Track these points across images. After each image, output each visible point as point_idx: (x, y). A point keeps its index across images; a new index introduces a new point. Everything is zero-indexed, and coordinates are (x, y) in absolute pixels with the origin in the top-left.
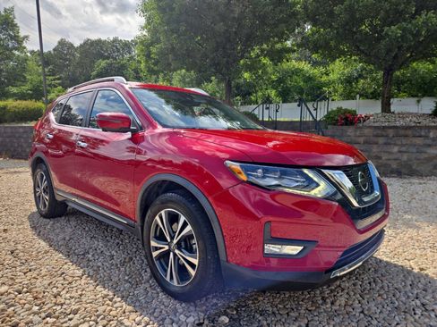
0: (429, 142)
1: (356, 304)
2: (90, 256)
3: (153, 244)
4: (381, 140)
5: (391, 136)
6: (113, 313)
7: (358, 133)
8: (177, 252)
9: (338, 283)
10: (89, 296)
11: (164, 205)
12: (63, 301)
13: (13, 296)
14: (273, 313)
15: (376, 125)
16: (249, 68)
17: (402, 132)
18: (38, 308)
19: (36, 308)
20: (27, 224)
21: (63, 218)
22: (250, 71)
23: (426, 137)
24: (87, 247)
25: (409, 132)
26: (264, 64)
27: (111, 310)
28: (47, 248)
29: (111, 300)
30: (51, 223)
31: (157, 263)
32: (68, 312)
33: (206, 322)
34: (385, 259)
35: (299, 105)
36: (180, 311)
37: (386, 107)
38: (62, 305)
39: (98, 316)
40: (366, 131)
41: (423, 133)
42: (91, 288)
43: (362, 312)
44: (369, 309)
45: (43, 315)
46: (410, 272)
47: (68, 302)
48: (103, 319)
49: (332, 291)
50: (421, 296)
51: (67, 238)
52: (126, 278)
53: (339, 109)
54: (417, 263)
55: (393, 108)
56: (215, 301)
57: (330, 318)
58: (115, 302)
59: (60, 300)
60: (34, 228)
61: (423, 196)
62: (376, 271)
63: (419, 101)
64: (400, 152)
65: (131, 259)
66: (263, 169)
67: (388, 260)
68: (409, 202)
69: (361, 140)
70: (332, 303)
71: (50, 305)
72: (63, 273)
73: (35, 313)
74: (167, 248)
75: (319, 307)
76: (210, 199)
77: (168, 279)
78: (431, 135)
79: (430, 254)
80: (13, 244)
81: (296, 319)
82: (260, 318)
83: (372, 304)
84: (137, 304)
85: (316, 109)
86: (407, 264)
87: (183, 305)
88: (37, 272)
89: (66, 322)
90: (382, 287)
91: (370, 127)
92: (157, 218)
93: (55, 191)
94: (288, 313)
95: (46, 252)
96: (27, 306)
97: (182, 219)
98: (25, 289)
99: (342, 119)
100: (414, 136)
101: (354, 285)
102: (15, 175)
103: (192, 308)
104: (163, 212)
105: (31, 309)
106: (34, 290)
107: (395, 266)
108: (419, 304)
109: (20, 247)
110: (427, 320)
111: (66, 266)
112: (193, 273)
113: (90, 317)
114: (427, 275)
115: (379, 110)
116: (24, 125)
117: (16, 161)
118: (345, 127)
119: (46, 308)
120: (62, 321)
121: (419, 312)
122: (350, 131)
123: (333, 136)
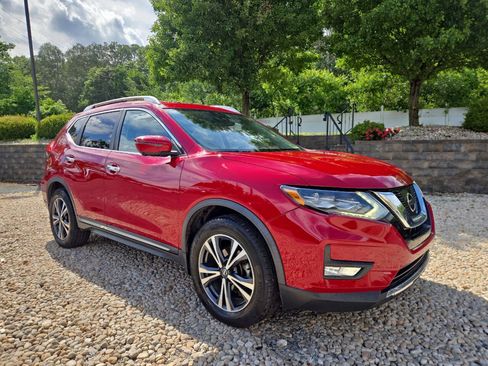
0: (459, 156)
1: (407, 323)
2: (127, 286)
3: (202, 270)
4: (411, 156)
5: (421, 150)
6: (169, 341)
7: (387, 149)
8: (230, 277)
9: (387, 304)
10: (139, 326)
11: (214, 230)
12: (114, 331)
13: (59, 329)
14: (329, 335)
15: (405, 139)
16: (268, 78)
17: (432, 147)
18: (90, 340)
19: (88, 340)
20: (47, 255)
21: (85, 247)
22: (269, 81)
23: (457, 151)
24: (121, 277)
25: (440, 147)
26: (283, 74)
27: (166, 339)
28: (78, 279)
29: (163, 328)
30: (74, 253)
31: (207, 290)
32: (123, 341)
33: (265, 346)
34: (428, 279)
35: (325, 120)
36: (236, 336)
37: (414, 120)
38: (114, 335)
39: (155, 344)
40: (396, 146)
41: (454, 148)
42: (139, 318)
43: (414, 330)
44: (420, 328)
45: (98, 346)
46: (454, 291)
47: (119, 332)
48: (161, 347)
49: (381, 311)
50: (467, 313)
51: (97, 268)
52: (172, 307)
53: (367, 123)
54: (460, 282)
55: (421, 121)
56: (268, 326)
57: (385, 337)
58: (168, 331)
59: (110, 331)
60: (57, 259)
61: (458, 213)
62: (421, 291)
63: (446, 112)
64: (430, 167)
65: (171, 288)
66: (320, 193)
67: (432, 279)
68: (445, 221)
69: (391, 155)
70: (384, 323)
71: (102, 337)
72: (105, 305)
73: (89, 345)
74: (218, 274)
75: (372, 328)
76: (267, 224)
77: (220, 305)
78: (463, 149)
79: (471, 273)
80: (40, 277)
81: (352, 339)
82: (317, 340)
83: (422, 323)
84: (191, 332)
85: (341, 123)
86: (450, 283)
87: (238, 331)
88: (76, 305)
89: (123, 352)
90: (429, 306)
91: (399, 141)
92: (206, 244)
93: (78, 219)
94: (343, 335)
95: (79, 284)
96: (77, 338)
97: (235, 244)
98: (69, 322)
99: (370, 133)
100: (445, 151)
101: (403, 305)
102: (14, 201)
103: (247, 334)
104: (213, 238)
105: (83, 342)
106: (79, 323)
107: (440, 285)
108: (466, 321)
109: (47, 279)
110: (476, 335)
111: (105, 298)
112: (248, 298)
113: (148, 346)
114: (470, 293)
115: (406, 122)
116: (14, 143)
117: (8, 185)
118: (373, 142)
119: (98, 339)
120: (120, 351)
121: (467, 328)
122: (378, 146)
123: (360, 152)
